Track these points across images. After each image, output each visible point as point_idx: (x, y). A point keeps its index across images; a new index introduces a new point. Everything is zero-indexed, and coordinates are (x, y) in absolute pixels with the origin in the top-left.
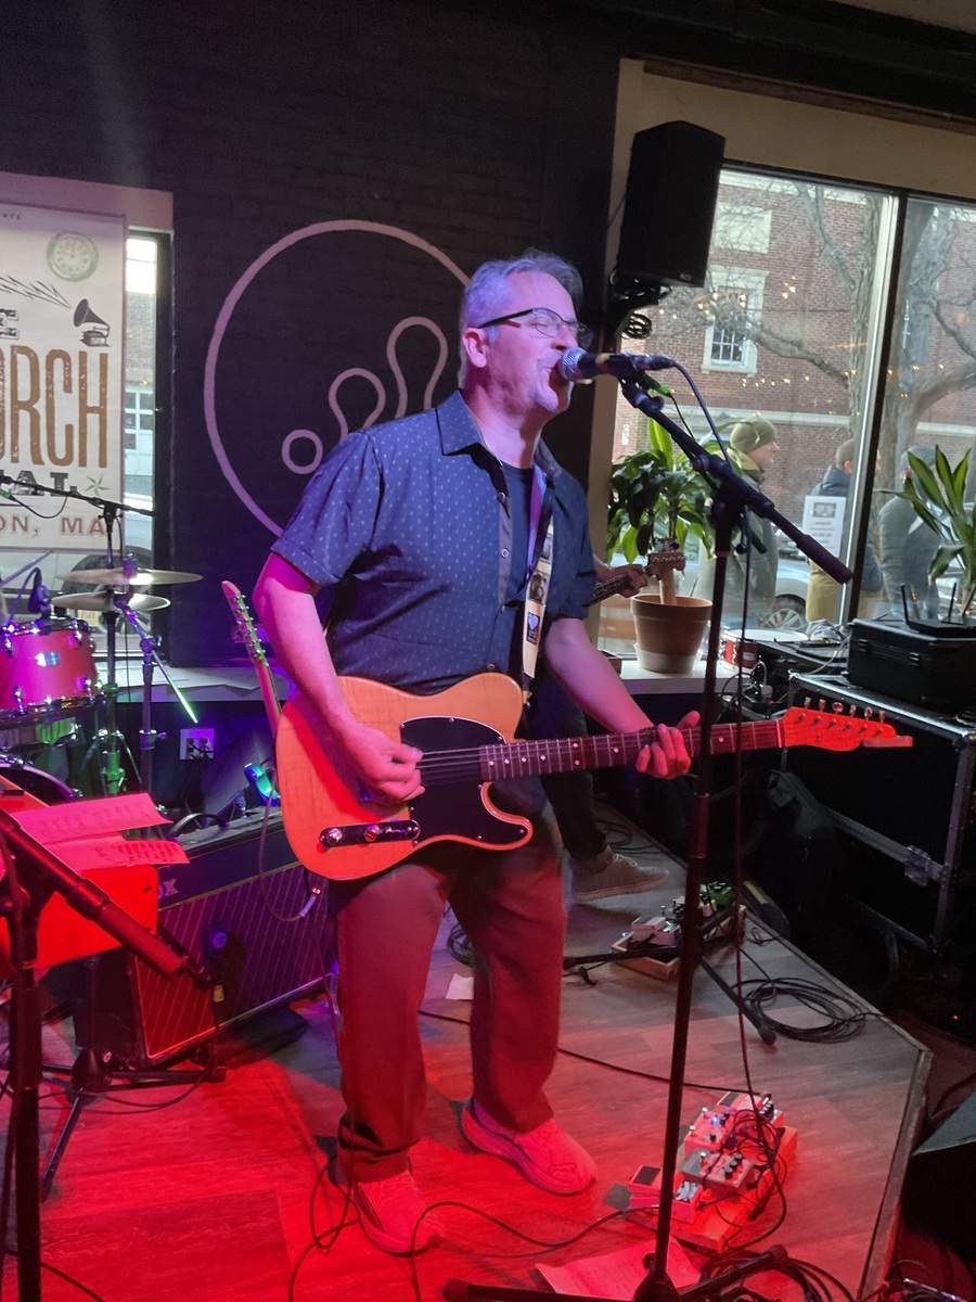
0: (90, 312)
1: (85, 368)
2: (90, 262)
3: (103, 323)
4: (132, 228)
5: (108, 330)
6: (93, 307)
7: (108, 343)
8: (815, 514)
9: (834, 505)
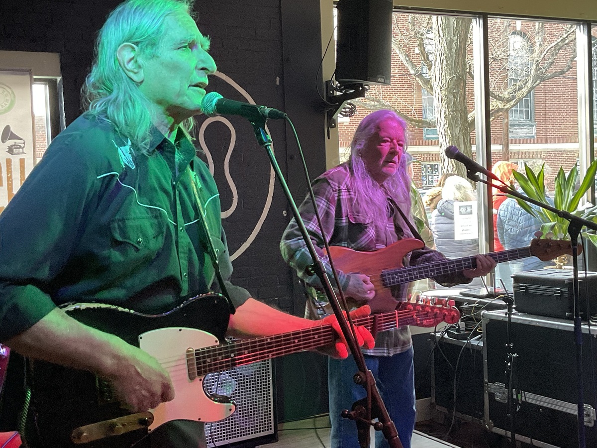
0: (11, 132)
1: (11, 169)
2: (9, 102)
3: (21, 139)
4: (35, 77)
5: (24, 143)
6: (12, 129)
7: (24, 151)
8: (460, 213)
9: (471, 206)
